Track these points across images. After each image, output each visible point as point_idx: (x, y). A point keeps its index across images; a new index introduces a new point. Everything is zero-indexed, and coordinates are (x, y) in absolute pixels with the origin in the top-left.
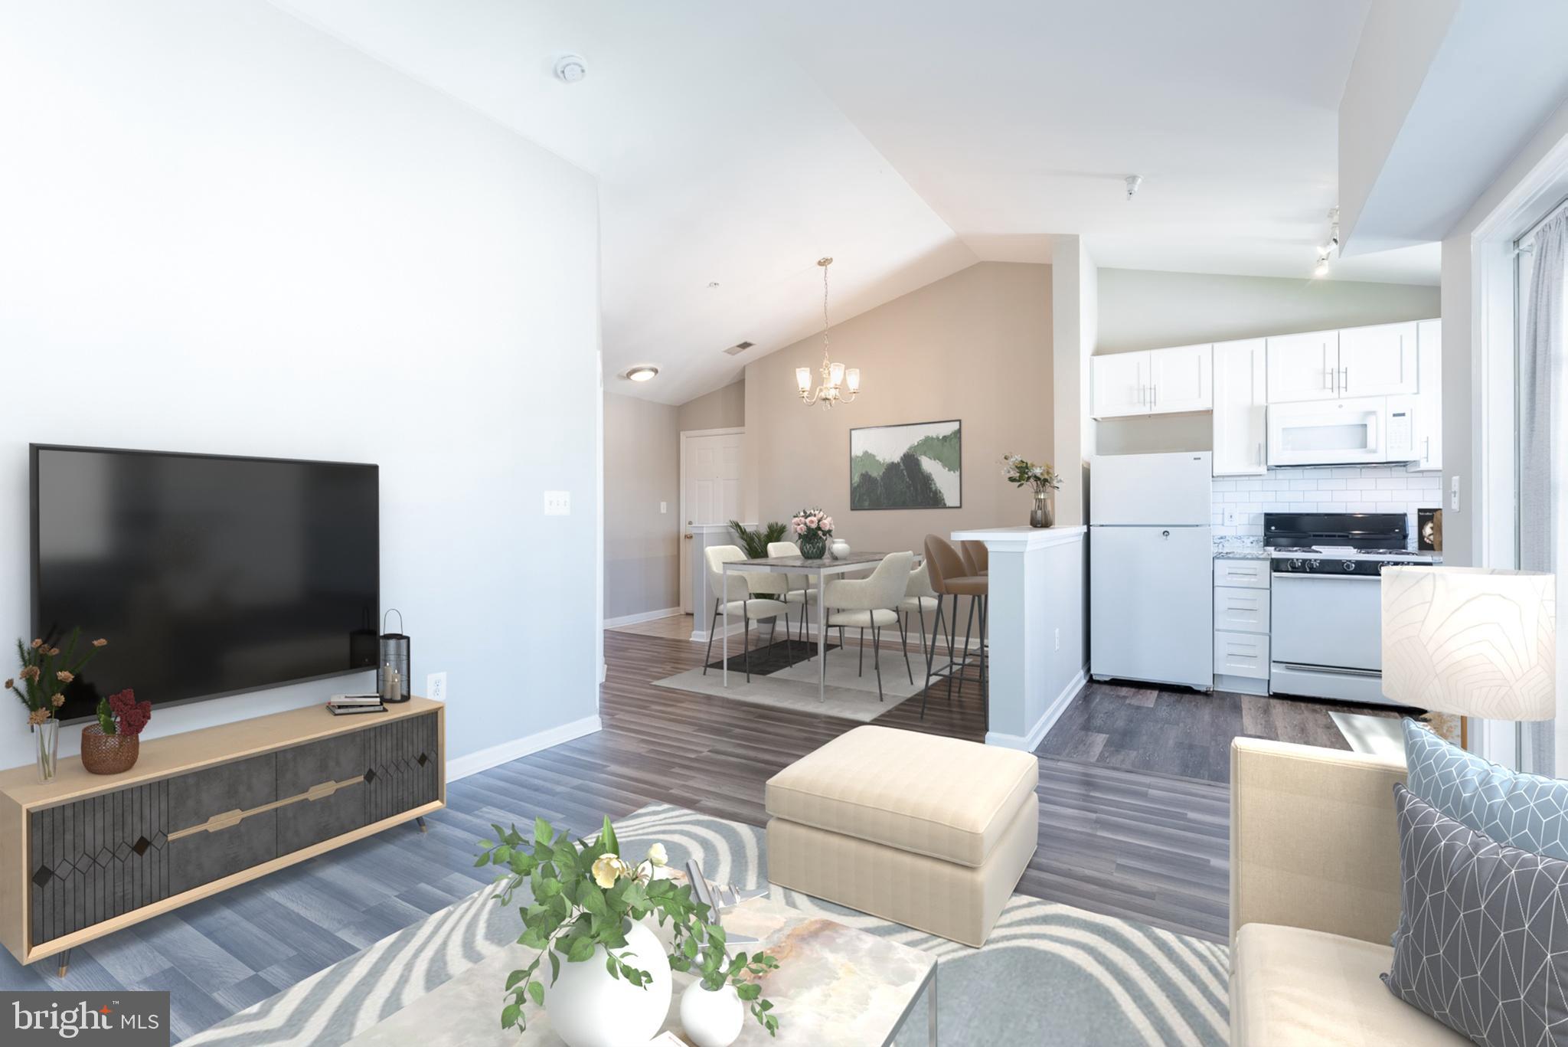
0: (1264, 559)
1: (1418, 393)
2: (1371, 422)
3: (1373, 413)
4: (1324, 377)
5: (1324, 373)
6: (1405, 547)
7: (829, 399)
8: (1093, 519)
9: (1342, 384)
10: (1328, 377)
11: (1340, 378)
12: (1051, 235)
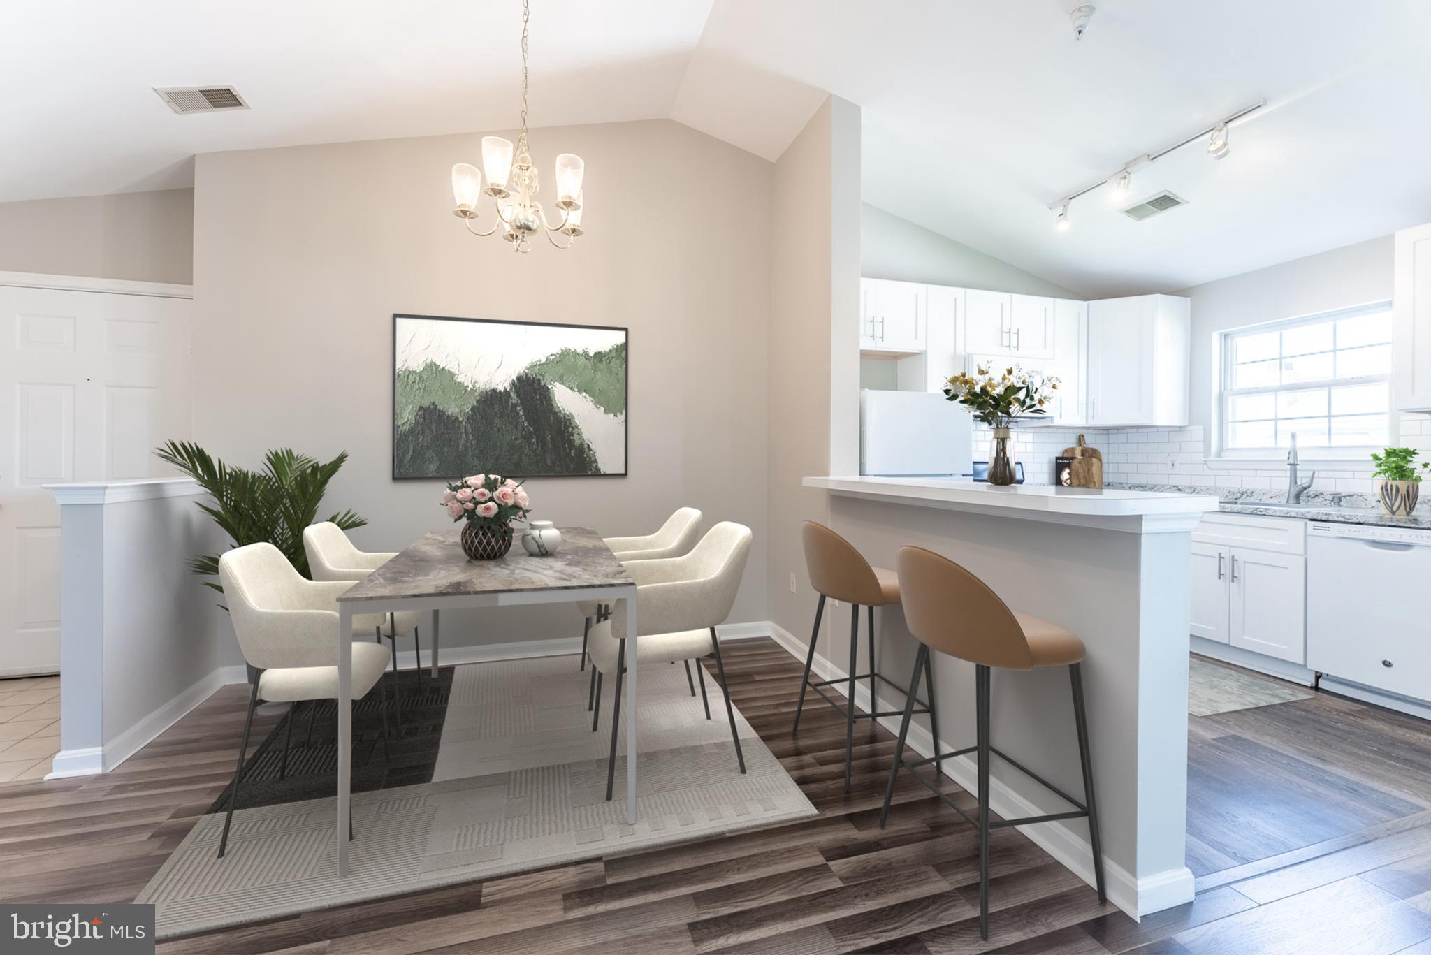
1: (1054, 360)
4: (1002, 336)
5: (1002, 332)
7: (529, 229)
8: (869, 468)
9: (1014, 343)
10: (1006, 336)
11: (1014, 337)
12: (830, 95)
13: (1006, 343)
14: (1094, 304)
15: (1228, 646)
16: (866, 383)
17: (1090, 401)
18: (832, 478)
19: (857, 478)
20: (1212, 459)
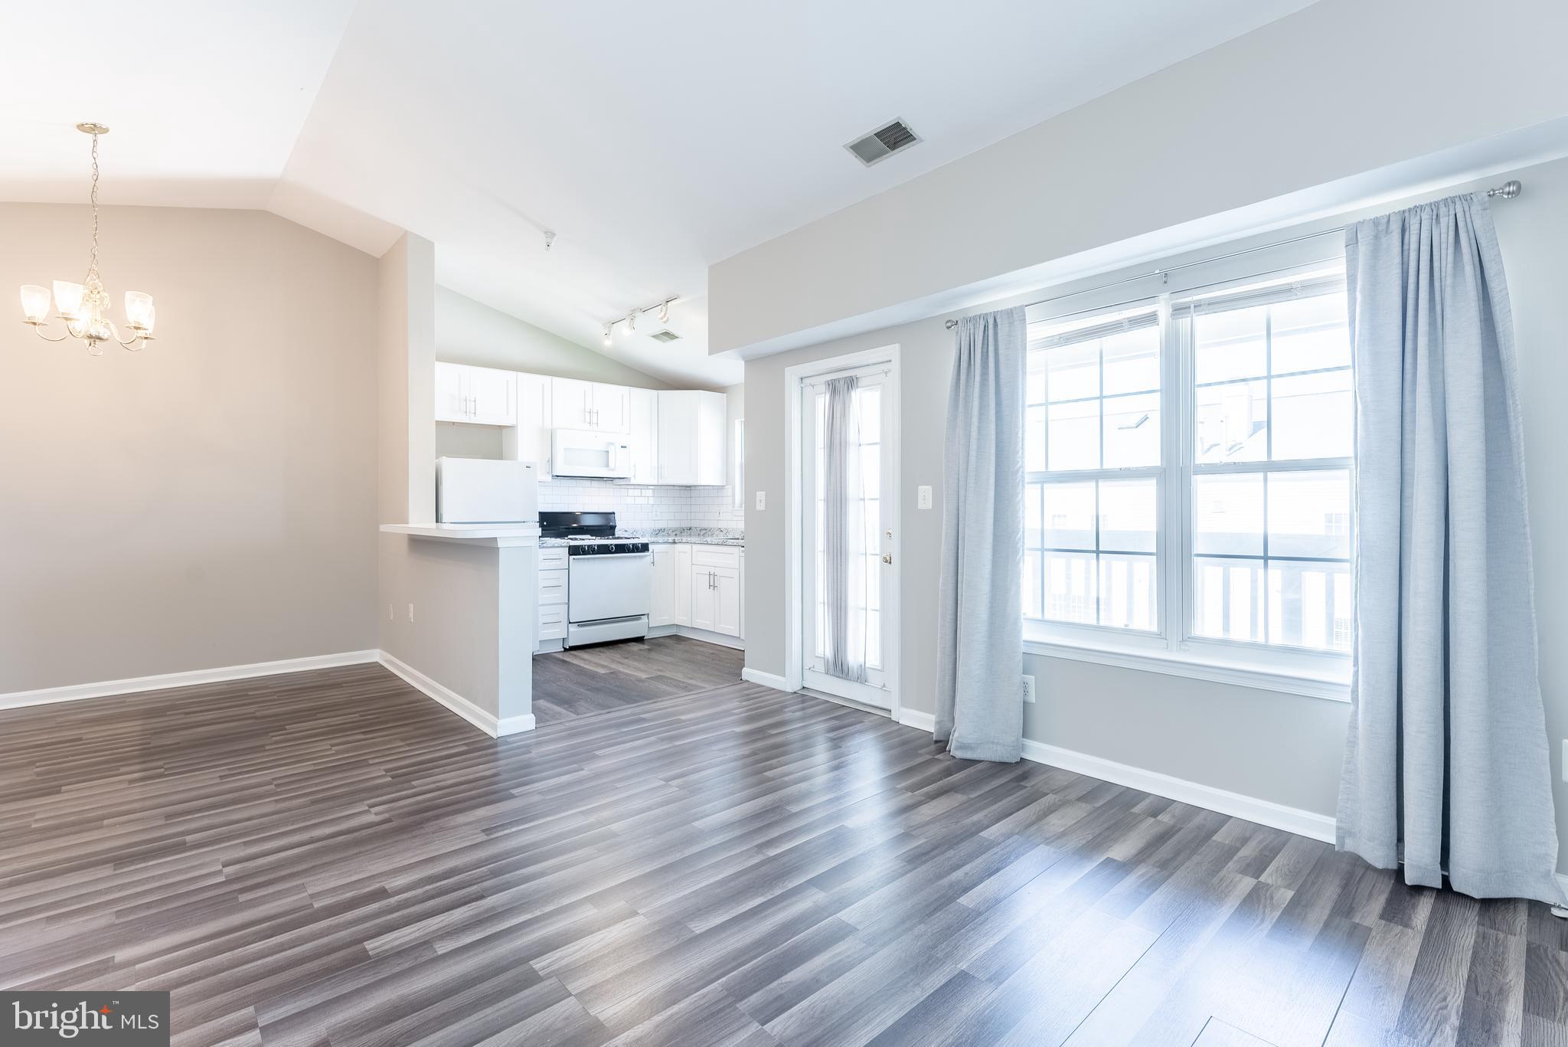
0: (565, 547)
1: (629, 434)
2: (611, 450)
3: (613, 444)
4: (585, 415)
5: (585, 412)
6: (614, 534)
7: (100, 339)
8: (446, 516)
9: (595, 421)
10: (587, 415)
11: (594, 417)
12: (406, 231)
13: (588, 420)
14: (662, 393)
15: (714, 632)
16: (442, 450)
17: (660, 466)
18: (410, 525)
19: (434, 525)
20: (736, 509)
